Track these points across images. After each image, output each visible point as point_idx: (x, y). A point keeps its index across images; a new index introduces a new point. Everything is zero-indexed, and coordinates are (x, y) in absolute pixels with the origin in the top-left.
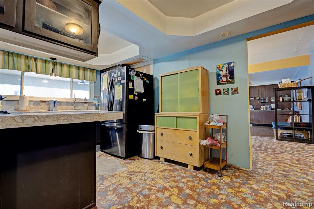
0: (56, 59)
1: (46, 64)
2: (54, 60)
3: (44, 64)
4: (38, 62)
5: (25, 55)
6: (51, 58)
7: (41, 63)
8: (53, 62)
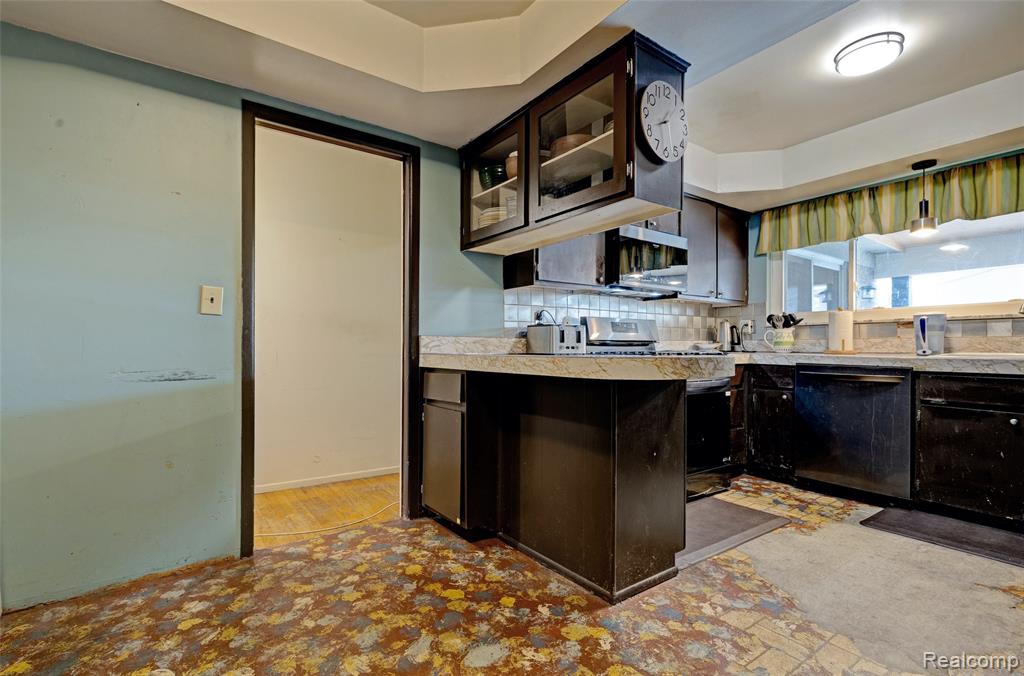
0: (932, 163)
1: (909, 192)
2: (924, 168)
3: (904, 193)
4: (881, 195)
5: (844, 192)
6: (916, 166)
7: (894, 197)
8: (935, 176)
